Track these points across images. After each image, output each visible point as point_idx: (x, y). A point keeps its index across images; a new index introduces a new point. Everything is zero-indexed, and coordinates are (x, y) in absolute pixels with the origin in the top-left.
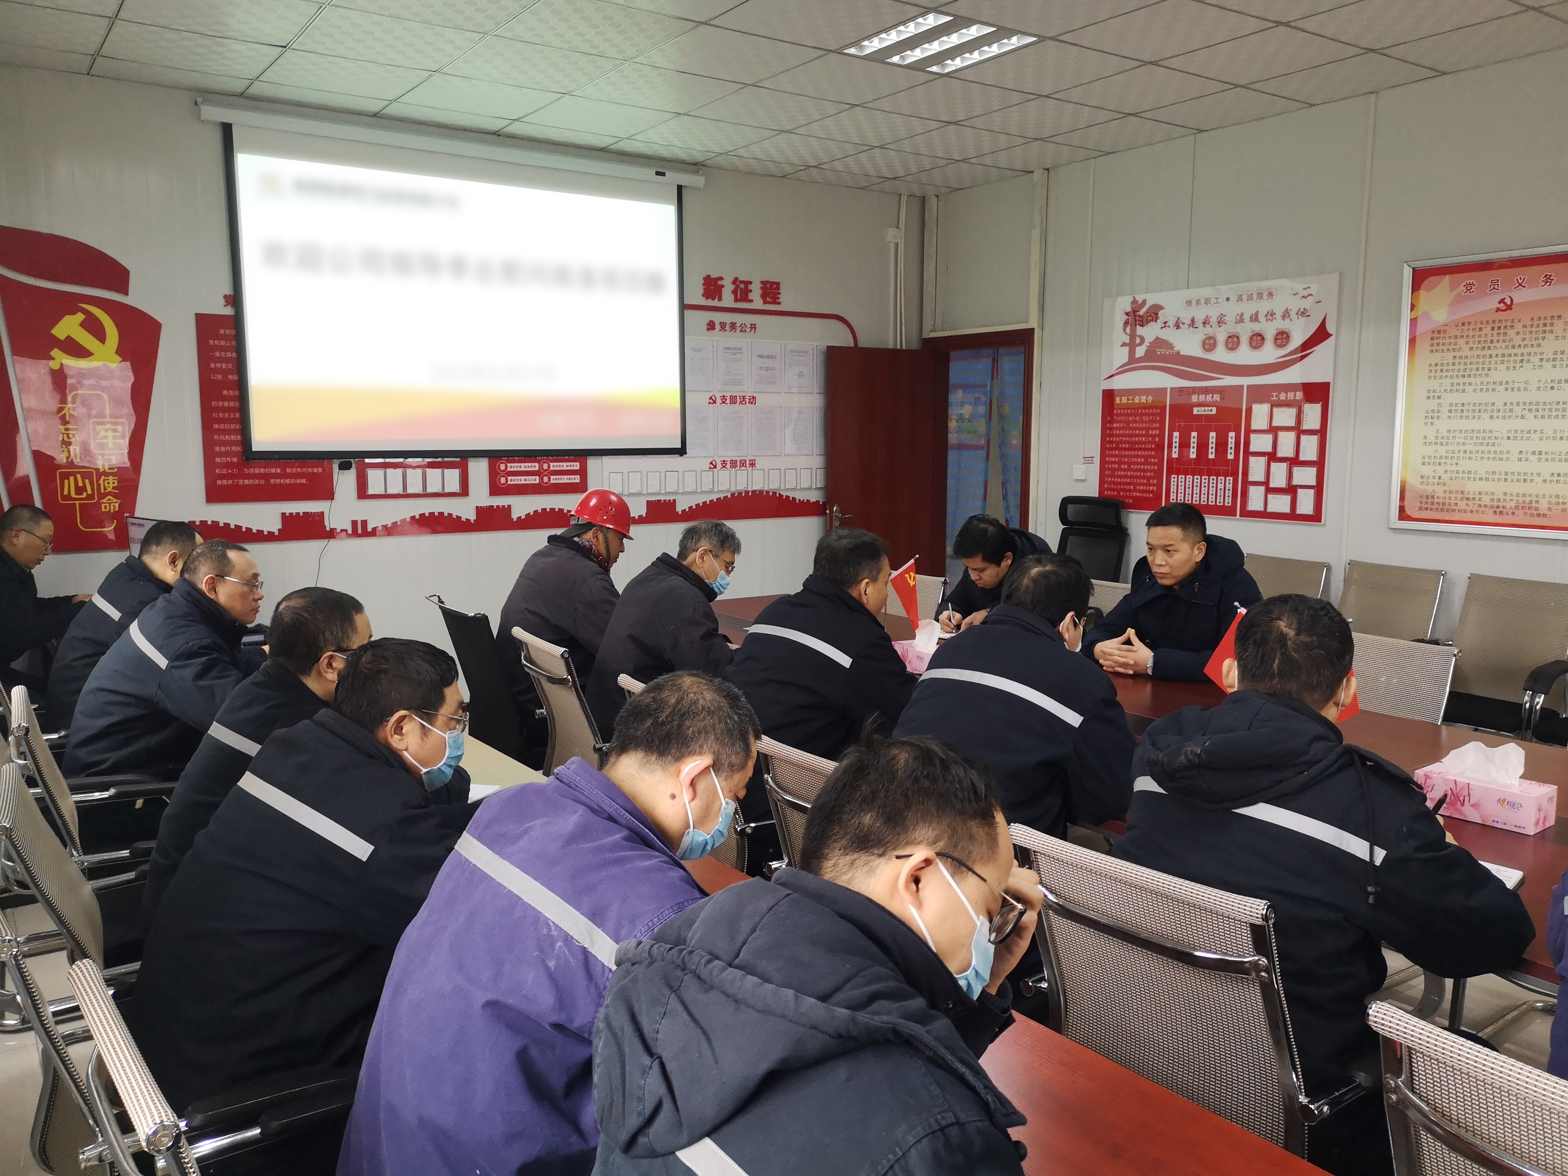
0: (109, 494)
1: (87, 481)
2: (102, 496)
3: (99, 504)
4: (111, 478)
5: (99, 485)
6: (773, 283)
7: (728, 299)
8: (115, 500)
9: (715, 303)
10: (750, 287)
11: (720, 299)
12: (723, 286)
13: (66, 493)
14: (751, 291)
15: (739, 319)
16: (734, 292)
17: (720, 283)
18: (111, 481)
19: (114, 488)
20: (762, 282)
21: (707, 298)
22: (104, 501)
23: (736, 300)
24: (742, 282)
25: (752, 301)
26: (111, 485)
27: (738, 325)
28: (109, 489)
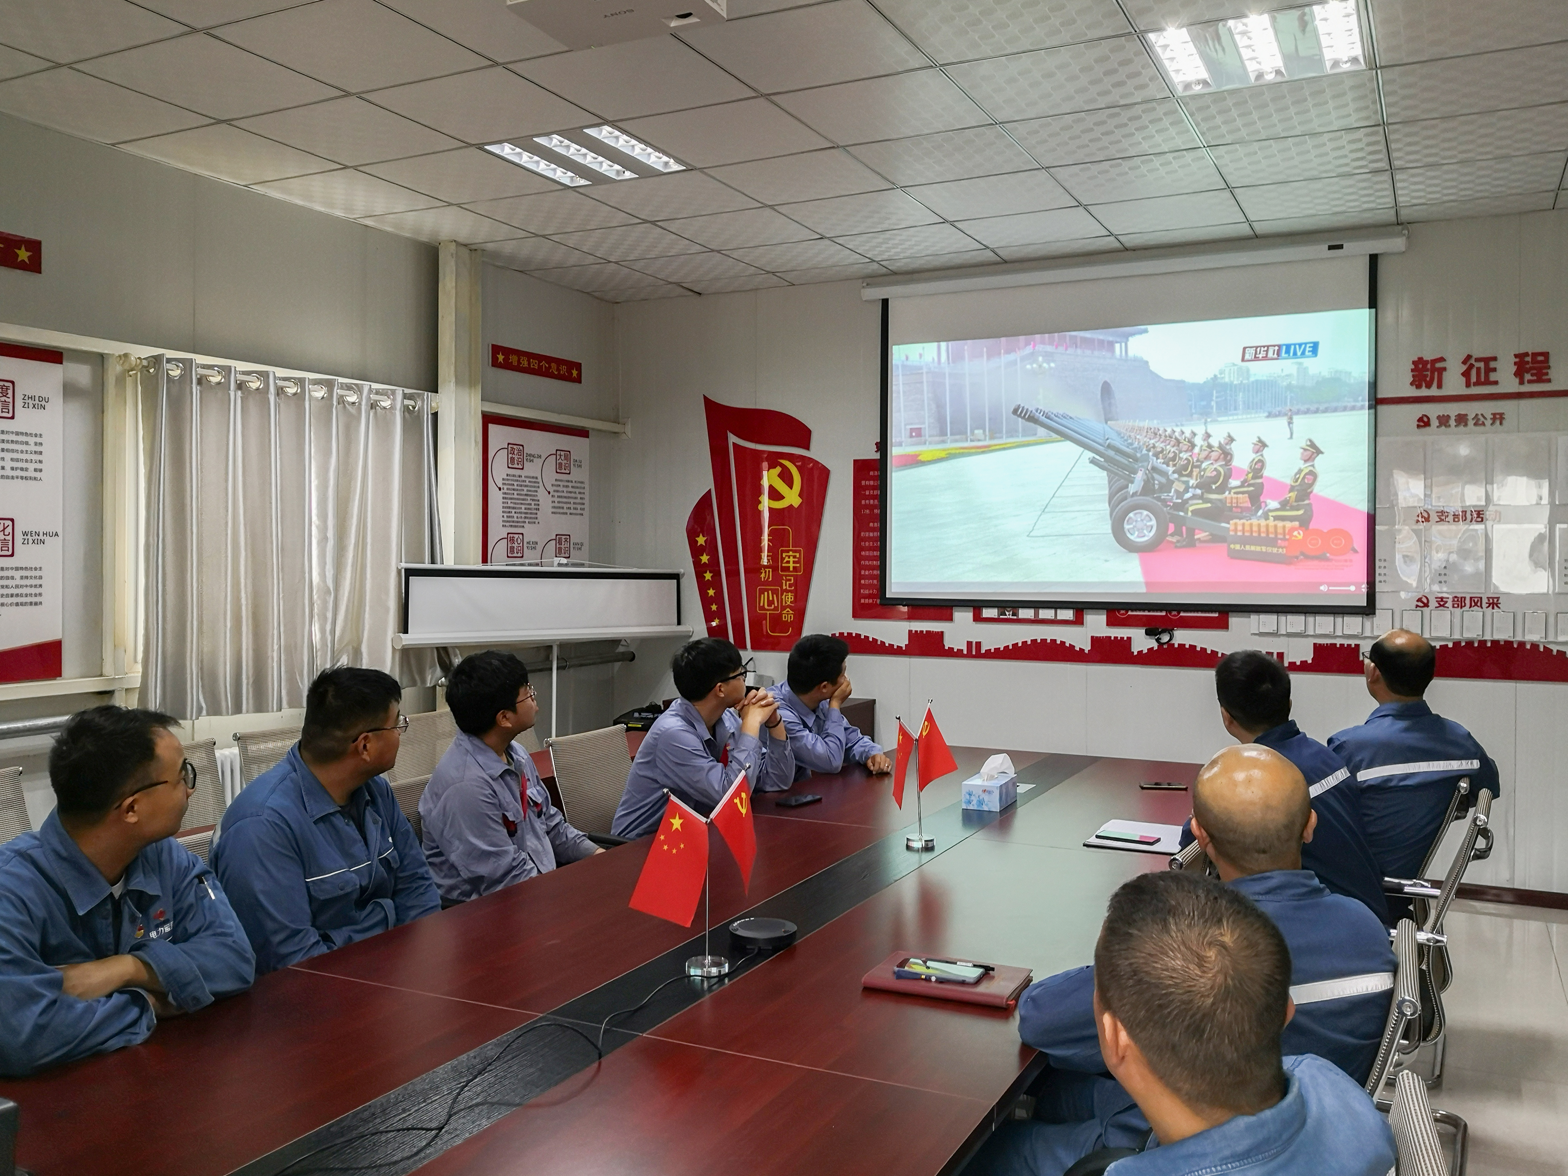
0: (789, 606)
1: (775, 596)
2: (783, 608)
3: (781, 615)
4: (790, 594)
5: (782, 599)
6: (1535, 355)
7: (1454, 384)
8: (791, 612)
9: (1434, 391)
10: (1492, 364)
11: (1440, 386)
12: (1445, 369)
13: (762, 604)
14: (1495, 370)
15: (1471, 409)
16: (1466, 374)
17: (1438, 365)
18: (790, 597)
19: (791, 602)
20: (1516, 356)
21: (1419, 387)
22: (784, 612)
23: (1468, 385)
24: (1477, 360)
25: (1496, 383)
26: (790, 600)
27: (1471, 416)
28: (788, 603)
